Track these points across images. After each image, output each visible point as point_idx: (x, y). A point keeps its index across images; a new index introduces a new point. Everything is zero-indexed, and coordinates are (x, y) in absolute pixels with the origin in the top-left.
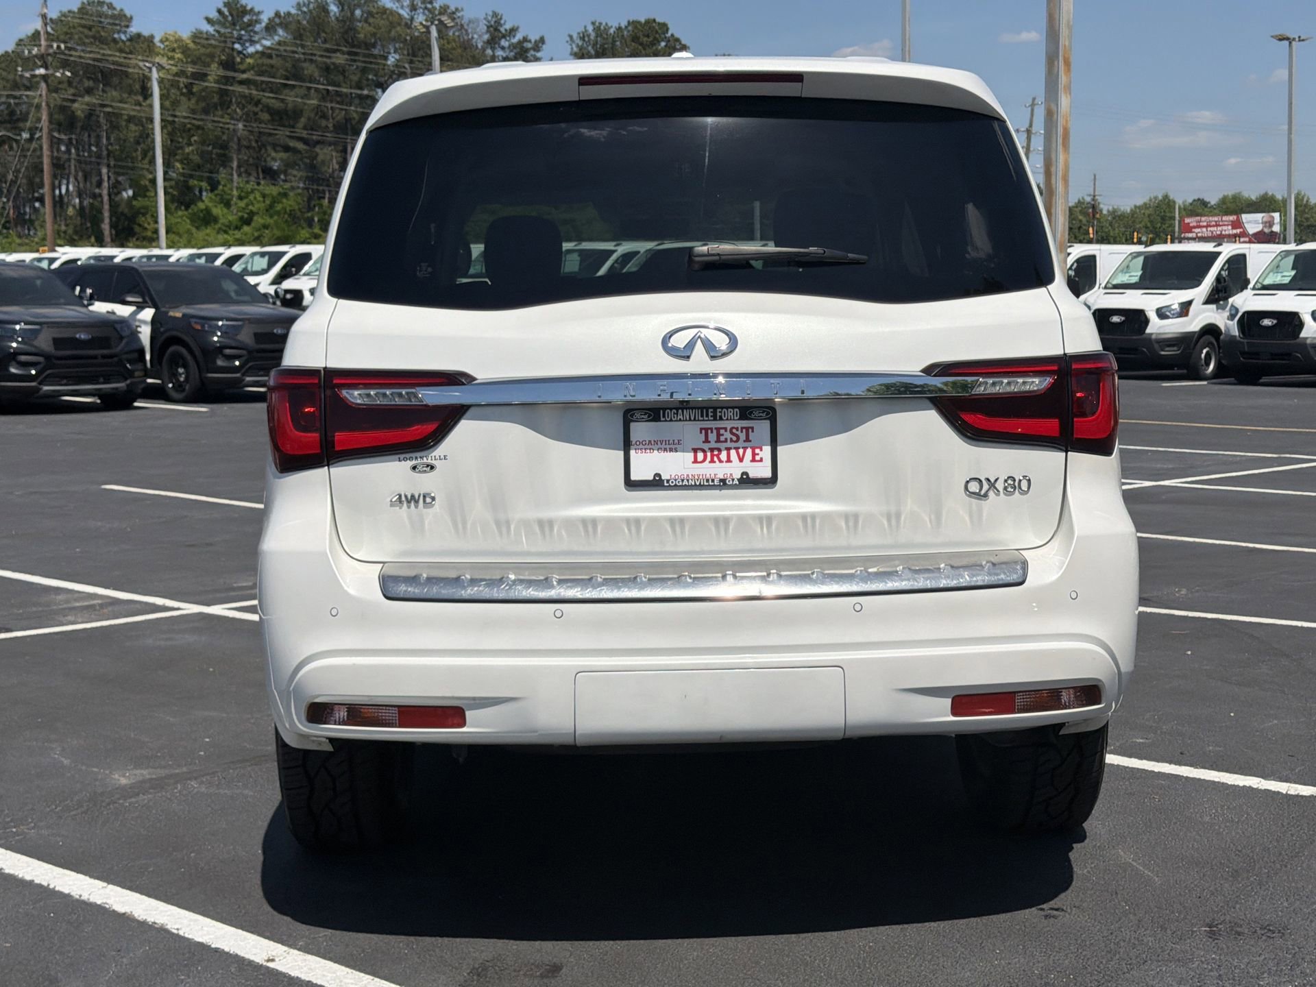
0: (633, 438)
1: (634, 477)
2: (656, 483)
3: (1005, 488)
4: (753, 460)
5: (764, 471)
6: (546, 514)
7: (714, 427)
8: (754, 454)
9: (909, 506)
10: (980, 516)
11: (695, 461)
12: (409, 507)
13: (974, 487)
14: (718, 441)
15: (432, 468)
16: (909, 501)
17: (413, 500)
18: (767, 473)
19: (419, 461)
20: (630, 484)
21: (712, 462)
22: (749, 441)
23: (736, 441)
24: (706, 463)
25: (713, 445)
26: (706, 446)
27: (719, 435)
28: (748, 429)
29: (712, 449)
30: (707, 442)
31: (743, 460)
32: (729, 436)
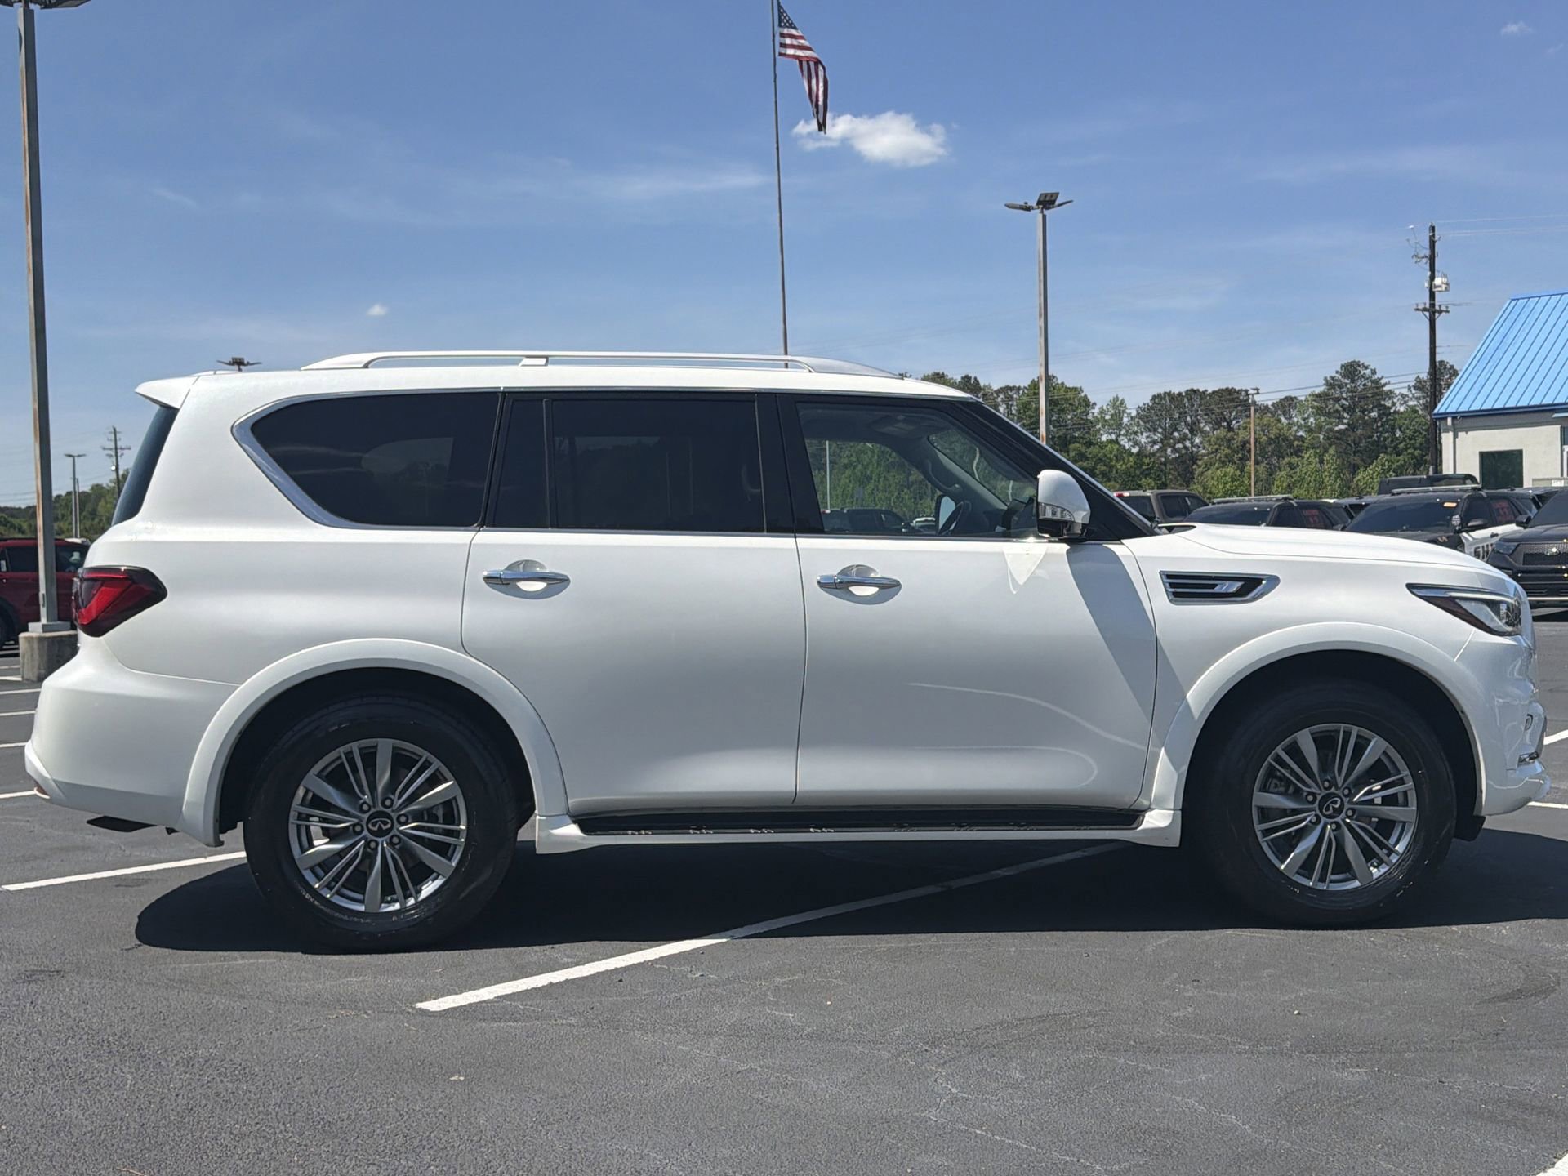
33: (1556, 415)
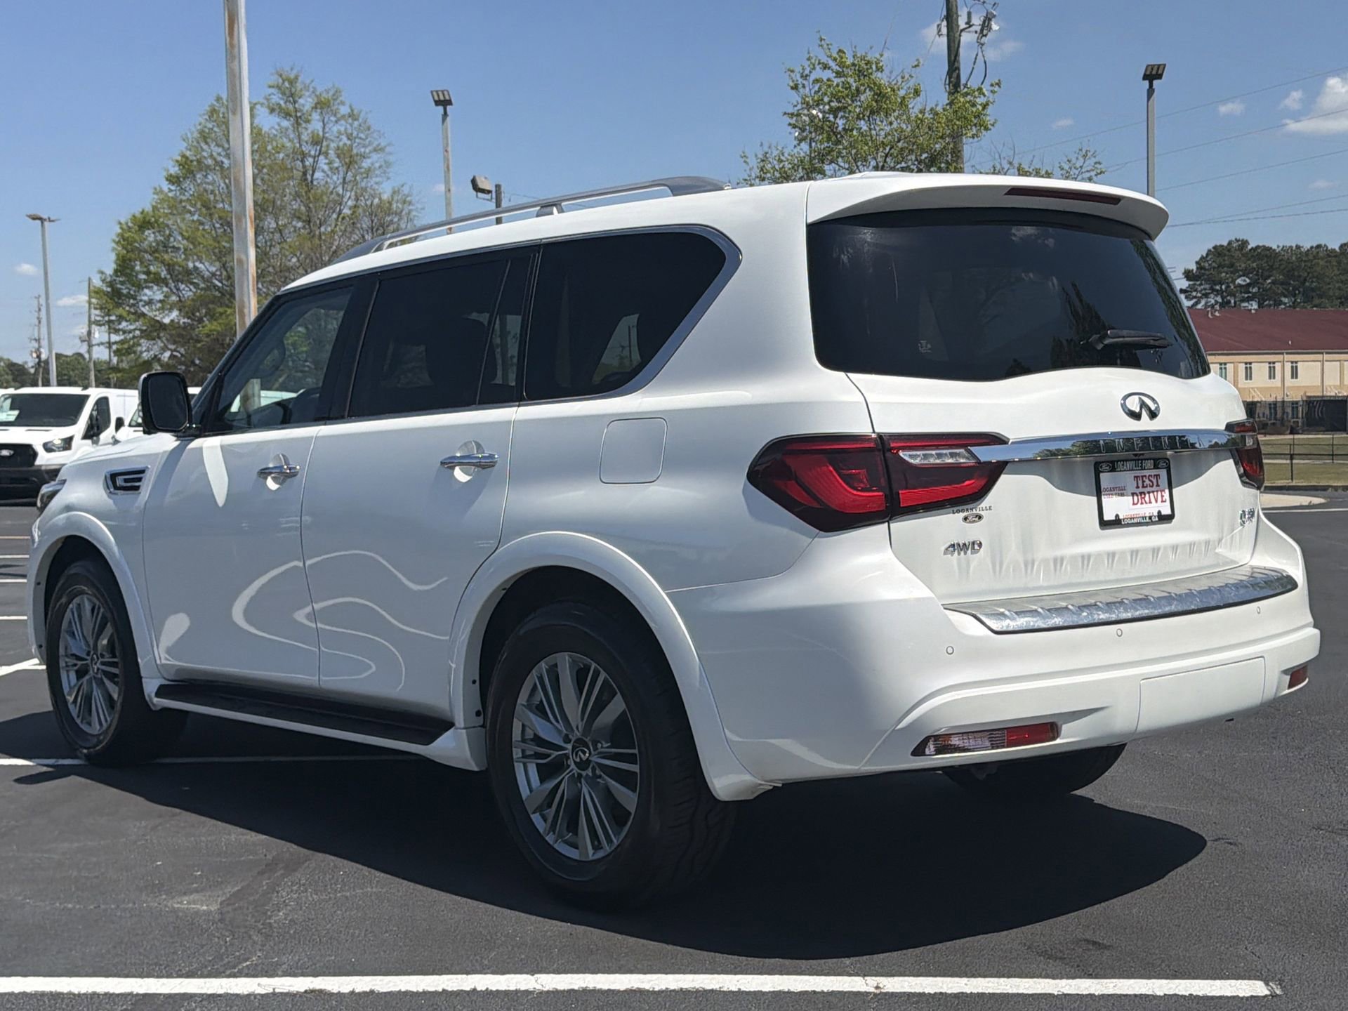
0: (1103, 486)
1: (1106, 518)
2: (1117, 523)
4: (1162, 501)
5: (1166, 511)
6: (1059, 553)
7: (1140, 475)
8: (1162, 496)
11: (1134, 504)
12: (959, 554)
14: (1143, 487)
15: (980, 517)
17: (962, 548)
18: (1169, 511)
19: (970, 512)
20: (1104, 524)
21: (1142, 503)
22: (1158, 485)
23: (1152, 486)
24: (1139, 505)
25: (1141, 490)
26: (1138, 491)
27: (1143, 482)
28: (1157, 476)
29: (1141, 493)
30: (1138, 487)
31: (1156, 501)
32: (1147, 482)
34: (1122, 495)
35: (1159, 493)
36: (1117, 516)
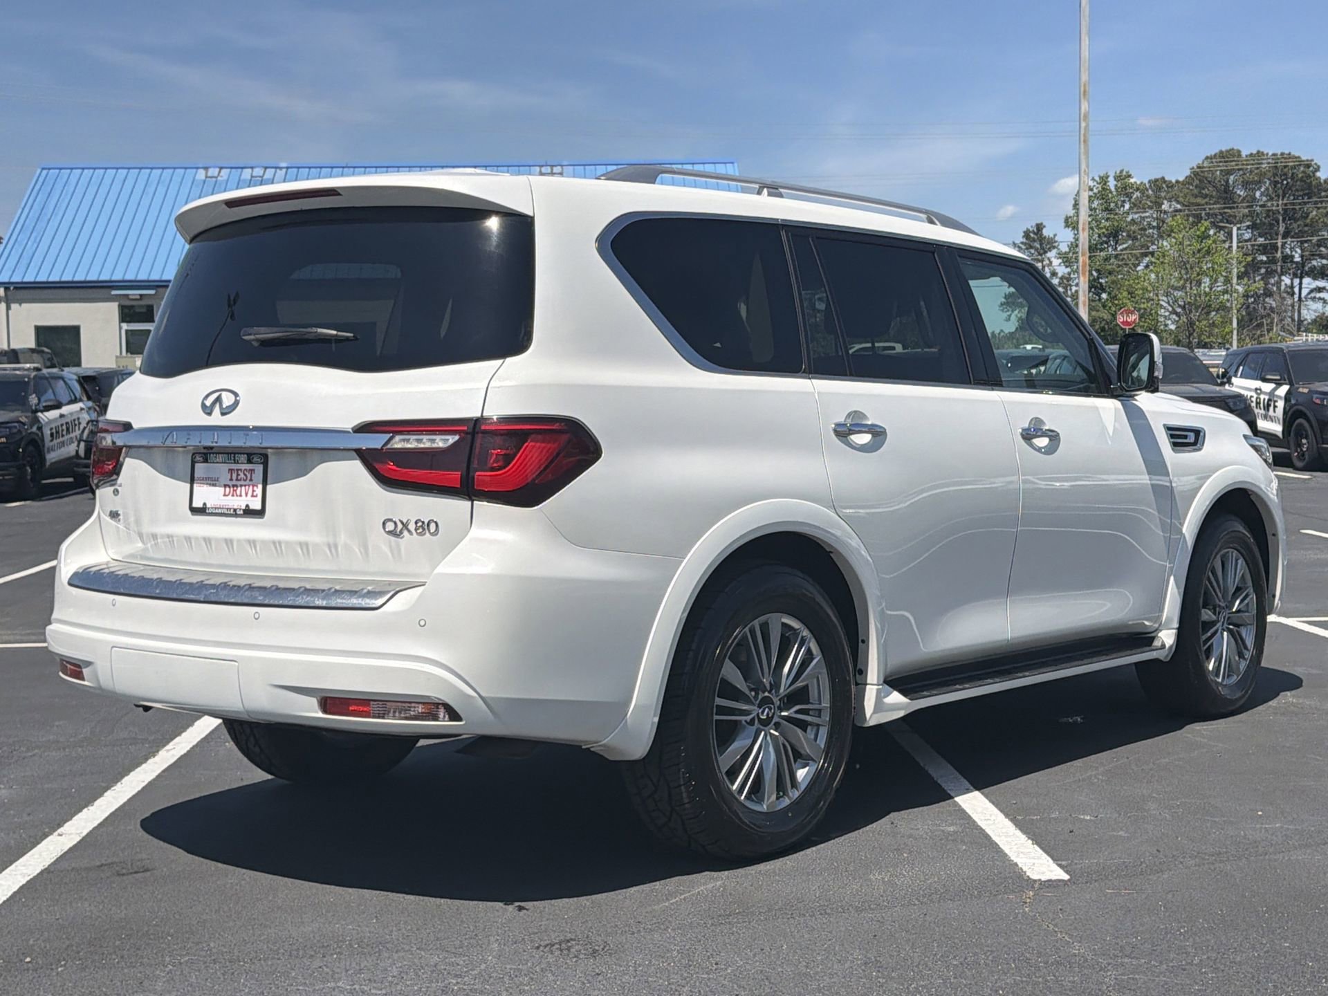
0: (196, 475)
1: (195, 505)
2: (201, 511)
3: (416, 530)
4: (253, 496)
5: (256, 505)
7: (235, 468)
8: (253, 491)
9: (342, 539)
10: (399, 551)
11: (225, 495)
13: (390, 527)
14: (237, 480)
16: (343, 537)
18: (258, 506)
20: (192, 509)
21: (233, 495)
22: (251, 480)
23: (245, 480)
24: (230, 497)
25: (234, 482)
26: (230, 483)
27: (238, 475)
28: (252, 471)
29: (234, 486)
30: (231, 480)
31: (246, 495)
32: (242, 475)
33: (114, 292)
34: (214, 485)
35: (251, 487)
36: (205, 504)
